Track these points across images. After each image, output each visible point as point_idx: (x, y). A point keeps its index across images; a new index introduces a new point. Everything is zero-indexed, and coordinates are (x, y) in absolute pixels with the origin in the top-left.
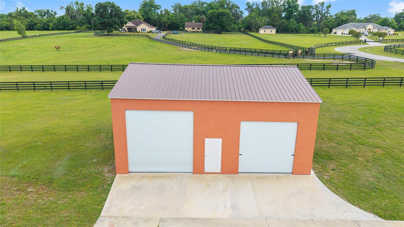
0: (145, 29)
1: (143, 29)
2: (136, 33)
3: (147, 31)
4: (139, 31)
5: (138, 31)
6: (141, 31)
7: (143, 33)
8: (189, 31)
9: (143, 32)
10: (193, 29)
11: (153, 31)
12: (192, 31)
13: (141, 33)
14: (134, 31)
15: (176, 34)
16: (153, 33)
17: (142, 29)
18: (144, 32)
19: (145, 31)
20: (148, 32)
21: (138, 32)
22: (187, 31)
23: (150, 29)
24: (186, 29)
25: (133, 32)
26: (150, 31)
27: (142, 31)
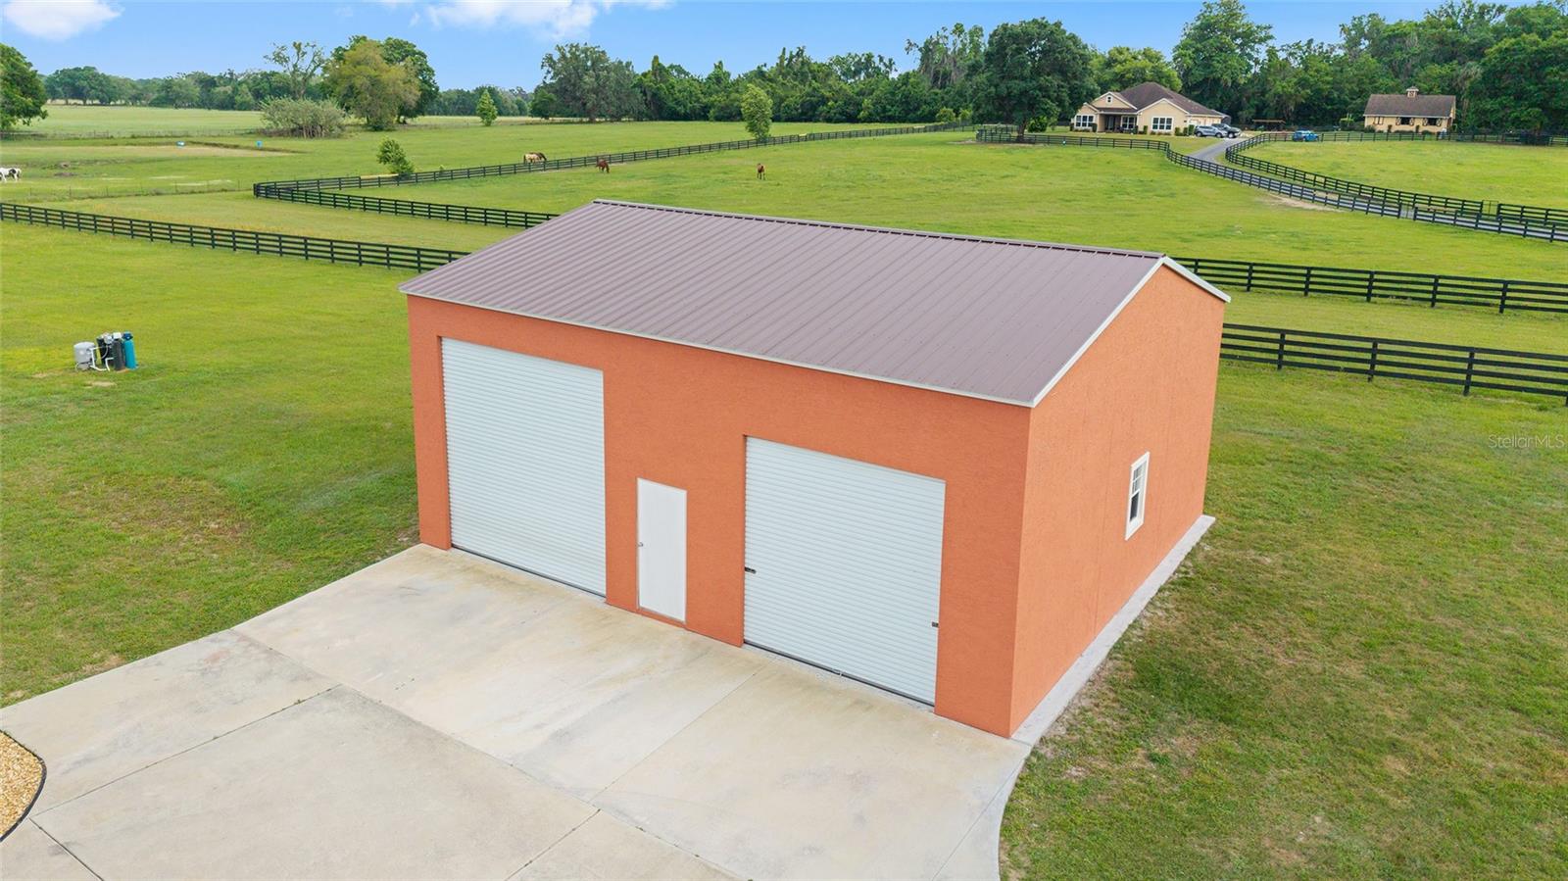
0: (1169, 121)
1: (1162, 120)
2: (1132, 136)
3: (1177, 129)
4: (1145, 128)
5: (1141, 129)
6: (1150, 129)
7: (1160, 134)
8: (1380, 132)
9: (1157, 131)
10: (1405, 121)
11: (1201, 130)
12: (1397, 132)
13: (1153, 133)
14: (1125, 126)
15: (1307, 141)
16: (1202, 136)
17: (1156, 120)
18: (1165, 131)
19: (1169, 128)
20: (1182, 131)
21: (1141, 133)
22: (1371, 130)
23: (1189, 119)
24: (1368, 122)
25: (1122, 132)
26: (1187, 126)
27: (1155, 127)
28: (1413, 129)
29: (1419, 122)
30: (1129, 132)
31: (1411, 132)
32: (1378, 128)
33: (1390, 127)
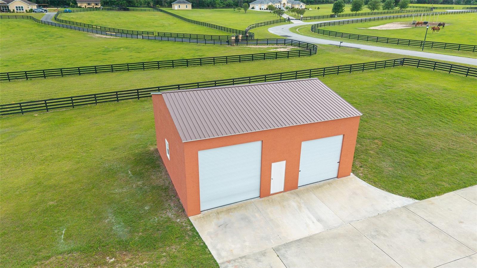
0: (22, 7)
1: (19, 7)
2: (9, 14)
3: (26, 11)
4: (14, 10)
5: (12, 11)
6: (16, 10)
7: (20, 12)
8: (83, 8)
9: (19, 11)
10: (89, 4)
11: (35, 10)
12: (88, 8)
13: (17, 12)
14: (3, 10)
15: (69, 12)
16: (36, 12)
17: (17, 7)
18: (21, 11)
19: (23, 10)
20: (28, 11)
21: (12, 12)
22: (80, 7)
23: (29, 7)
24: (79, 5)
25: (3, 12)
26: (30, 9)
27: (17, 10)
28: (92, 6)
29: (93, 4)
30: (6, 12)
31: (92, 8)
32: (83, 6)
33: (85, 6)
